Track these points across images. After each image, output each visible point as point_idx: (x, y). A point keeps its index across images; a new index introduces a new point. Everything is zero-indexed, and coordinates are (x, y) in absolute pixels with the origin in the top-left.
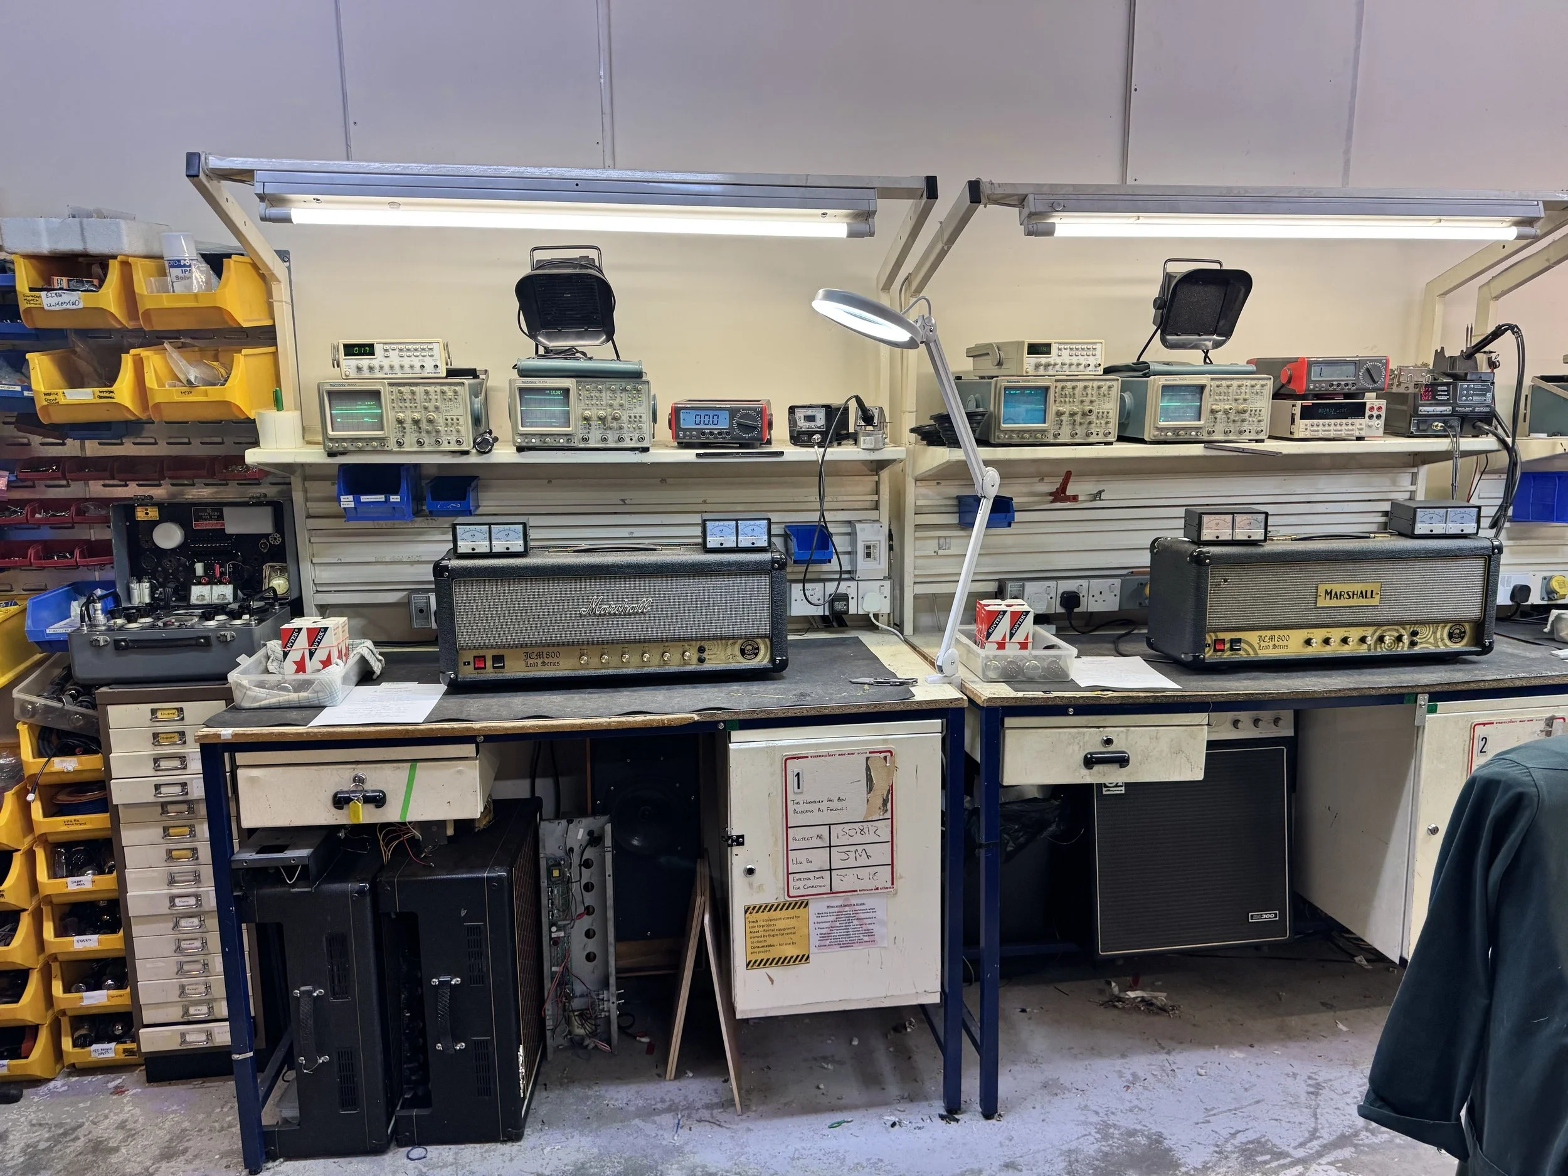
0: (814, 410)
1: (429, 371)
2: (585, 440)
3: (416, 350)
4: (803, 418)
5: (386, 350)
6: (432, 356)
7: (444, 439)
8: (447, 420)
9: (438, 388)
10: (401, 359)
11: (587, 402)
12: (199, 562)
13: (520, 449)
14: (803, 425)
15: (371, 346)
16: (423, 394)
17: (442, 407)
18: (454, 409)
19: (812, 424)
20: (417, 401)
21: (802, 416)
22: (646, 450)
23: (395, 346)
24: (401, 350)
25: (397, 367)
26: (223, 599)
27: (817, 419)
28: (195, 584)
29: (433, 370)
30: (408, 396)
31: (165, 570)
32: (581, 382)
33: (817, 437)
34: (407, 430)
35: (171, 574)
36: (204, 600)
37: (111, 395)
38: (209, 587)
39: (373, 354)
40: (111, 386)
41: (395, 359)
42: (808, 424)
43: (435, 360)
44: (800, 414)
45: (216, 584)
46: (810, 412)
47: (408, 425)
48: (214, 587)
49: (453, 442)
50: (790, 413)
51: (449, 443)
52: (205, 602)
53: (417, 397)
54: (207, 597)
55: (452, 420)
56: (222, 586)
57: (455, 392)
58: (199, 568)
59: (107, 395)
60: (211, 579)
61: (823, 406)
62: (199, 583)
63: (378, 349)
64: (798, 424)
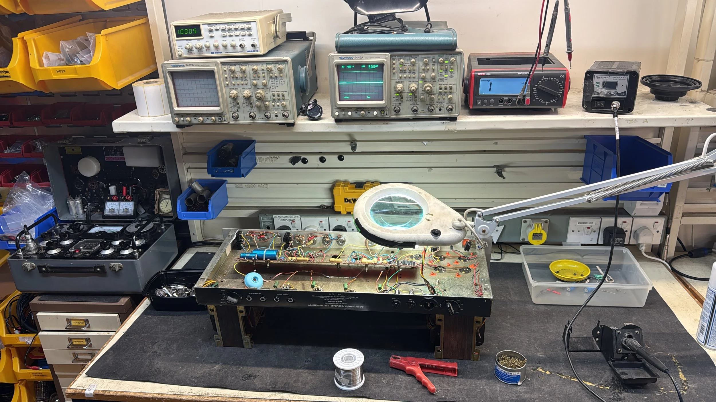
0: (616, 76)
1: (248, 50)
2: (397, 112)
3: (236, 29)
4: (601, 83)
5: (211, 31)
6: (250, 35)
7: (271, 113)
8: (274, 95)
9: (265, 66)
10: (225, 39)
11: (400, 75)
12: (112, 185)
13: (338, 120)
14: (601, 91)
15: (198, 27)
16: (252, 72)
17: (270, 85)
18: (280, 86)
19: (612, 91)
20: (248, 79)
21: (601, 81)
22: (454, 119)
23: (218, 27)
24: (223, 30)
25: (221, 48)
26: (127, 212)
27: (619, 86)
28: (109, 201)
29: (252, 49)
30: (239, 74)
31: (90, 190)
32: (395, 56)
33: (616, 104)
34: (241, 105)
35: (95, 193)
36: (114, 212)
37: (7, 74)
38: (117, 203)
39: (199, 34)
40: (6, 66)
41: (218, 39)
42: (605, 91)
43: (254, 39)
44: (598, 80)
45: (123, 201)
46: (610, 78)
47: (241, 101)
48: (122, 203)
49: (280, 116)
50: (586, 78)
51: (277, 116)
52: (114, 214)
53: (247, 74)
54: (116, 211)
55: (278, 95)
56: (127, 203)
57: (280, 71)
58: (112, 190)
59: (4, 74)
60: (119, 198)
61: (627, 73)
62: (112, 200)
63: (204, 29)
64: (596, 89)
